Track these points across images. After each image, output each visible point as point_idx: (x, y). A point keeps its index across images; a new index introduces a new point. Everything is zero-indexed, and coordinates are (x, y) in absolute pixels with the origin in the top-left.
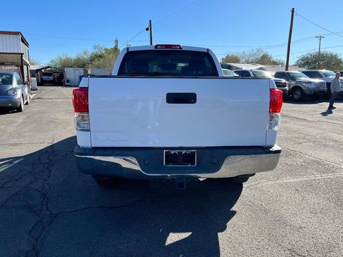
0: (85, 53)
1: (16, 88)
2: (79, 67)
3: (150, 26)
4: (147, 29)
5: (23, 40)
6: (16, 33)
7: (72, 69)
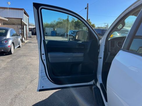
0: (54, 21)
1: (9, 39)
2: (51, 27)
3: (88, 7)
4: (86, 8)
5: (25, 13)
6: (22, 9)
7: (48, 28)
